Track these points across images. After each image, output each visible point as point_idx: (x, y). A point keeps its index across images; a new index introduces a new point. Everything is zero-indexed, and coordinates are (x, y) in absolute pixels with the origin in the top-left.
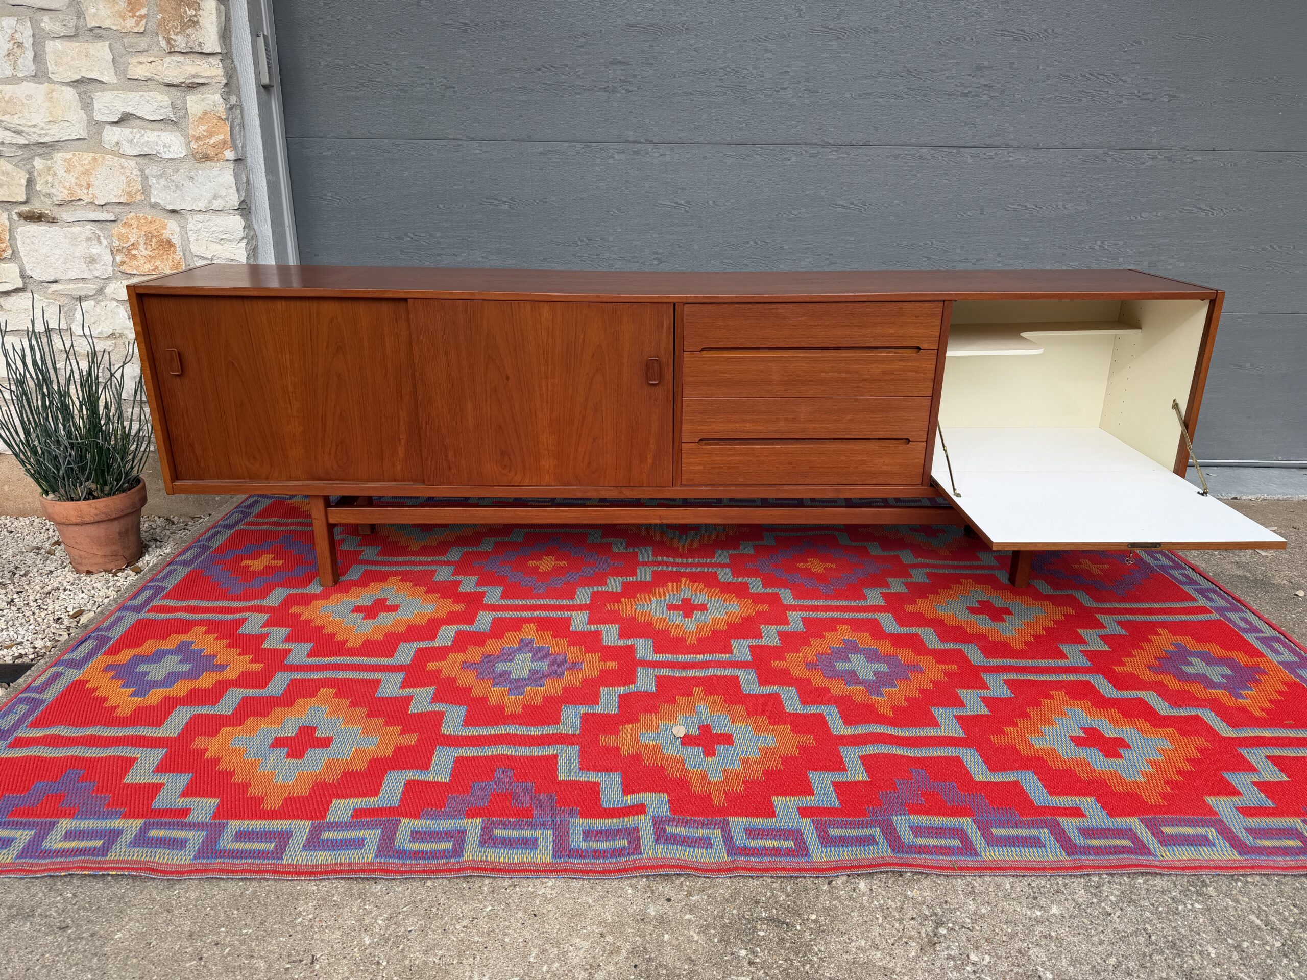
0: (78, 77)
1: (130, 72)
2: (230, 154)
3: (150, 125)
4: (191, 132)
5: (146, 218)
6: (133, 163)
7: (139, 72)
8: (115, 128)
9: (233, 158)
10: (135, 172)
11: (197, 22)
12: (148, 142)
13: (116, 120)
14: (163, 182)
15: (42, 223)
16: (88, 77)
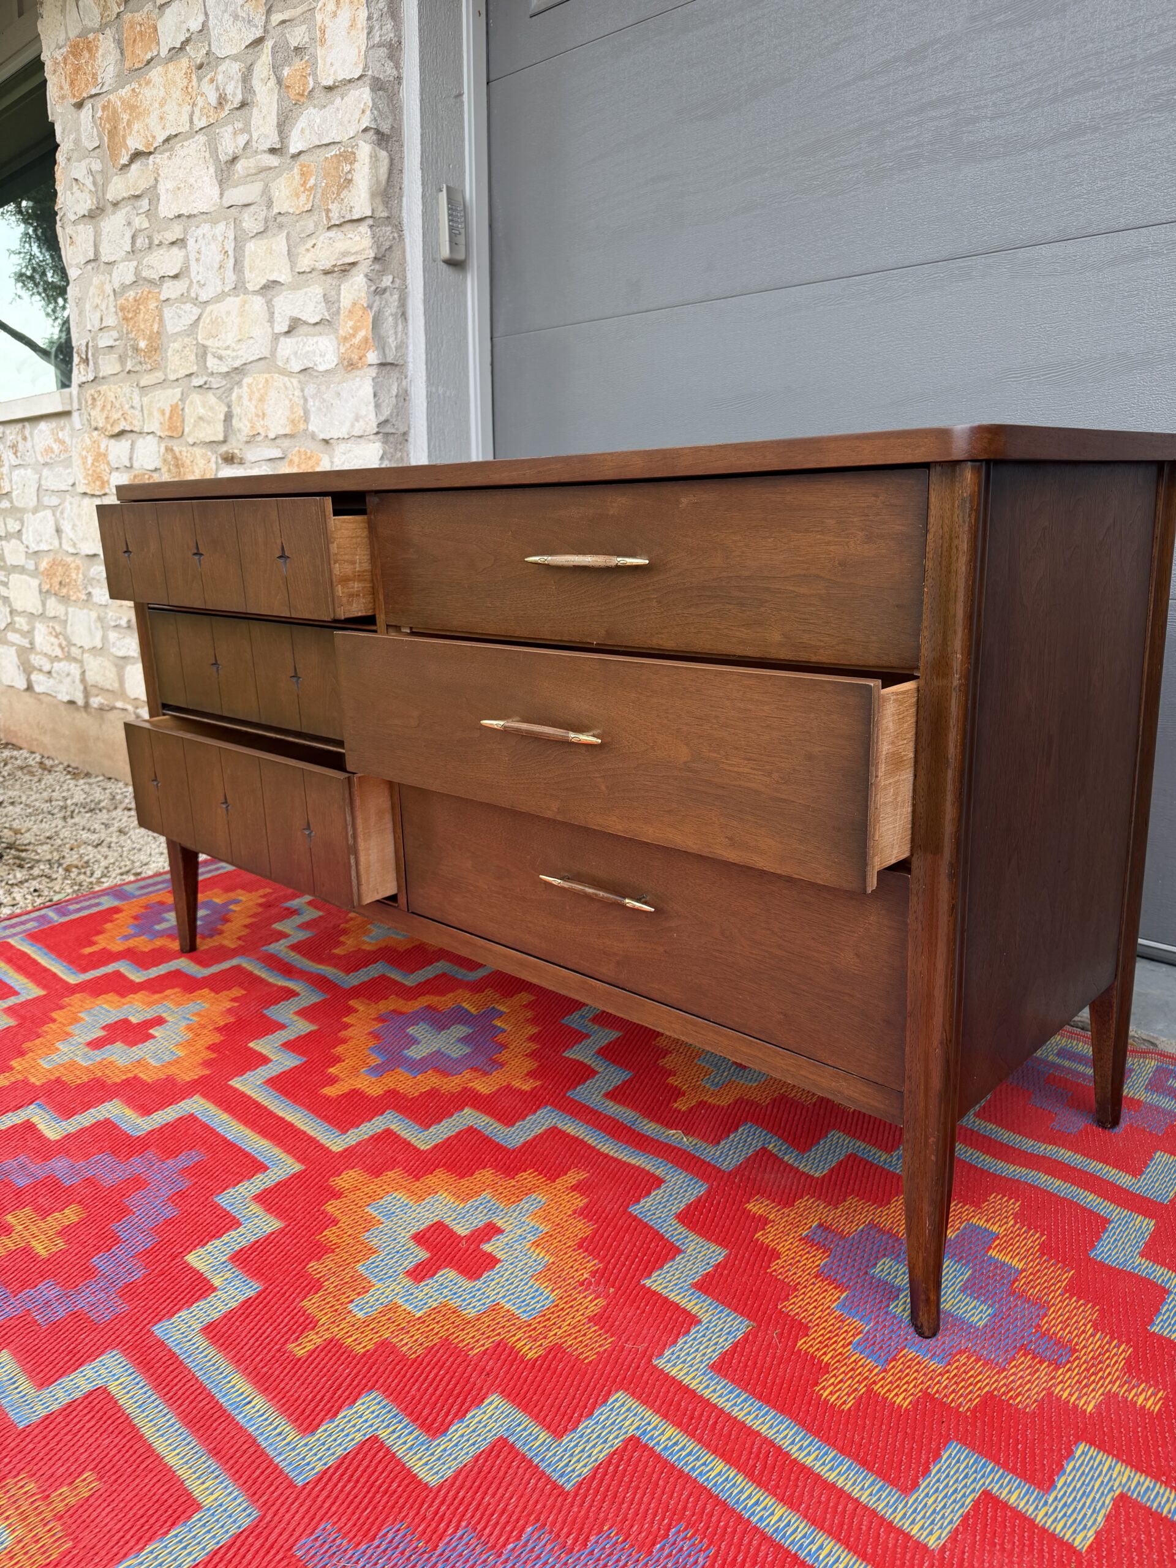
0: (264, 282)
1: (298, 265)
2: (372, 357)
3: (311, 328)
4: (341, 332)
5: (306, 454)
6: (295, 381)
7: (305, 262)
8: (288, 340)
9: (376, 361)
10: (296, 394)
11: (350, 181)
12: (308, 352)
13: (286, 329)
14: (317, 404)
15: (235, 466)
16: (271, 279)
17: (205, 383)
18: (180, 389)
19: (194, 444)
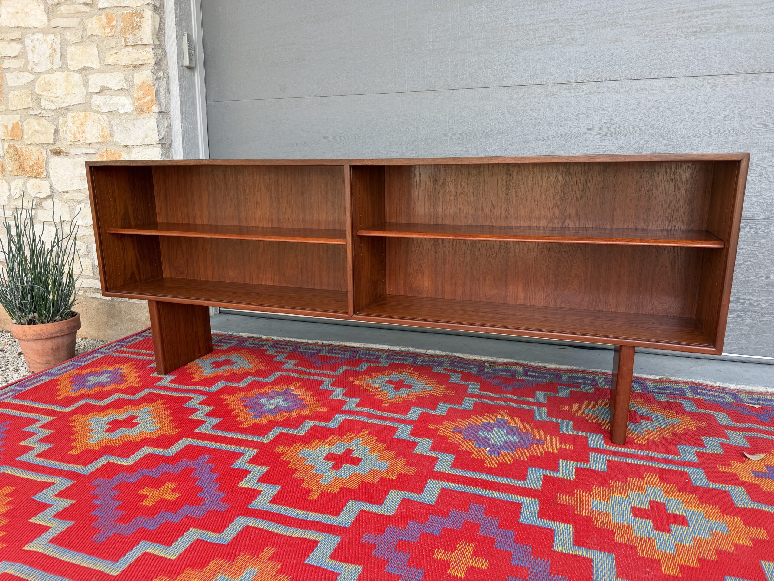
0: (81, 66)
1: (106, 61)
2: (155, 108)
3: (115, 92)
4: (135, 95)
5: (112, 152)
6: (105, 117)
7: (110, 60)
8: (98, 96)
9: (157, 111)
10: (106, 123)
11: (141, 26)
12: (113, 103)
13: (98, 91)
14: (120, 128)
15: (61, 156)
16: (87, 66)
17: (40, 114)
18: (20, 115)
19: (31, 144)
